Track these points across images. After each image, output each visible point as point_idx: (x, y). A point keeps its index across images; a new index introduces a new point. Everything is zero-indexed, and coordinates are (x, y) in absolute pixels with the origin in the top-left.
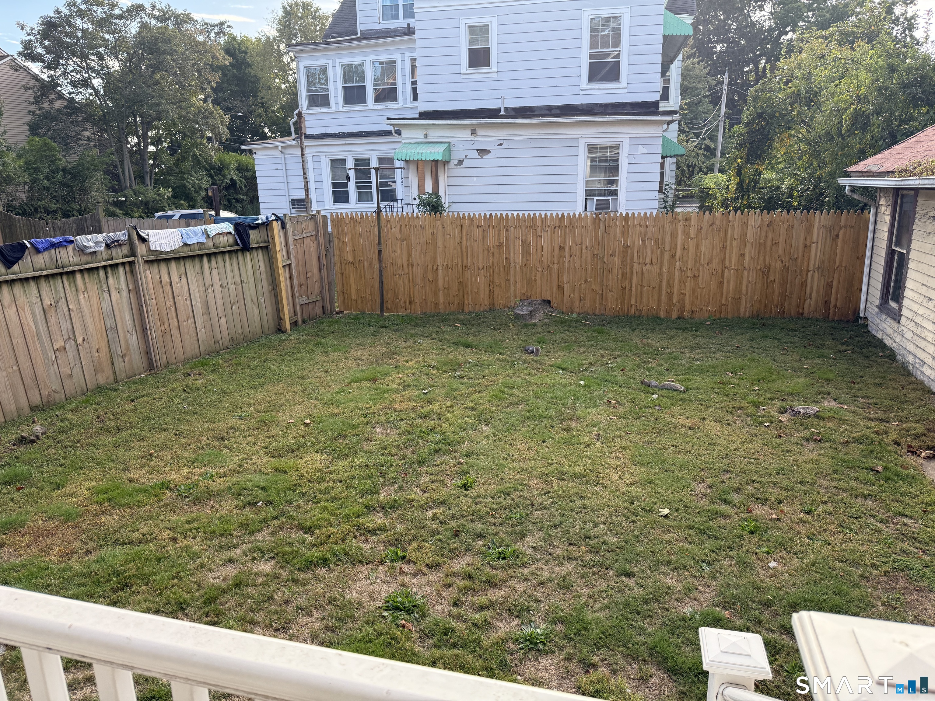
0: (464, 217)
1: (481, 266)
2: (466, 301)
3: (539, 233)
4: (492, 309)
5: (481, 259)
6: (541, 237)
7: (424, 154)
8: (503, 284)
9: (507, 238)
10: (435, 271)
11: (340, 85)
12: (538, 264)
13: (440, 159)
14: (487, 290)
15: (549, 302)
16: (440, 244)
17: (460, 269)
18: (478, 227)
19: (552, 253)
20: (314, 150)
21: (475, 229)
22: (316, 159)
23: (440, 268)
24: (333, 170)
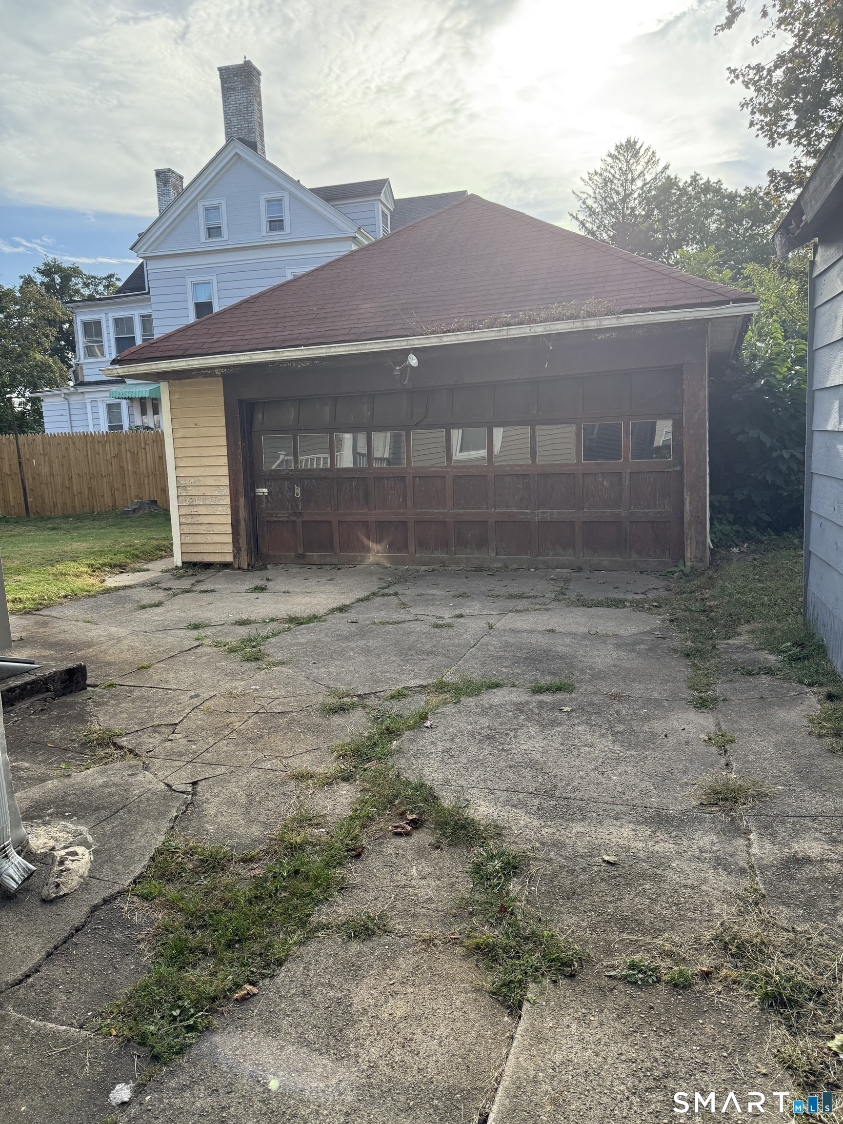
0: (87, 435)
1: (104, 475)
2: (95, 504)
3: (143, 446)
4: (114, 507)
5: (103, 468)
6: (145, 449)
7: (137, 393)
8: (121, 488)
9: (120, 451)
10: (70, 479)
11: (112, 337)
12: (145, 472)
13: (147, 396)
14: (109, 493)
15: (156, 501)
16: (72, 458)
17: (89, 478)
18: (98, 442)
19: (154, 462)
20: (92, 396)
21: (96, 444)
22: (94, 404)
23: (74, 477)
24: (109, 413)
